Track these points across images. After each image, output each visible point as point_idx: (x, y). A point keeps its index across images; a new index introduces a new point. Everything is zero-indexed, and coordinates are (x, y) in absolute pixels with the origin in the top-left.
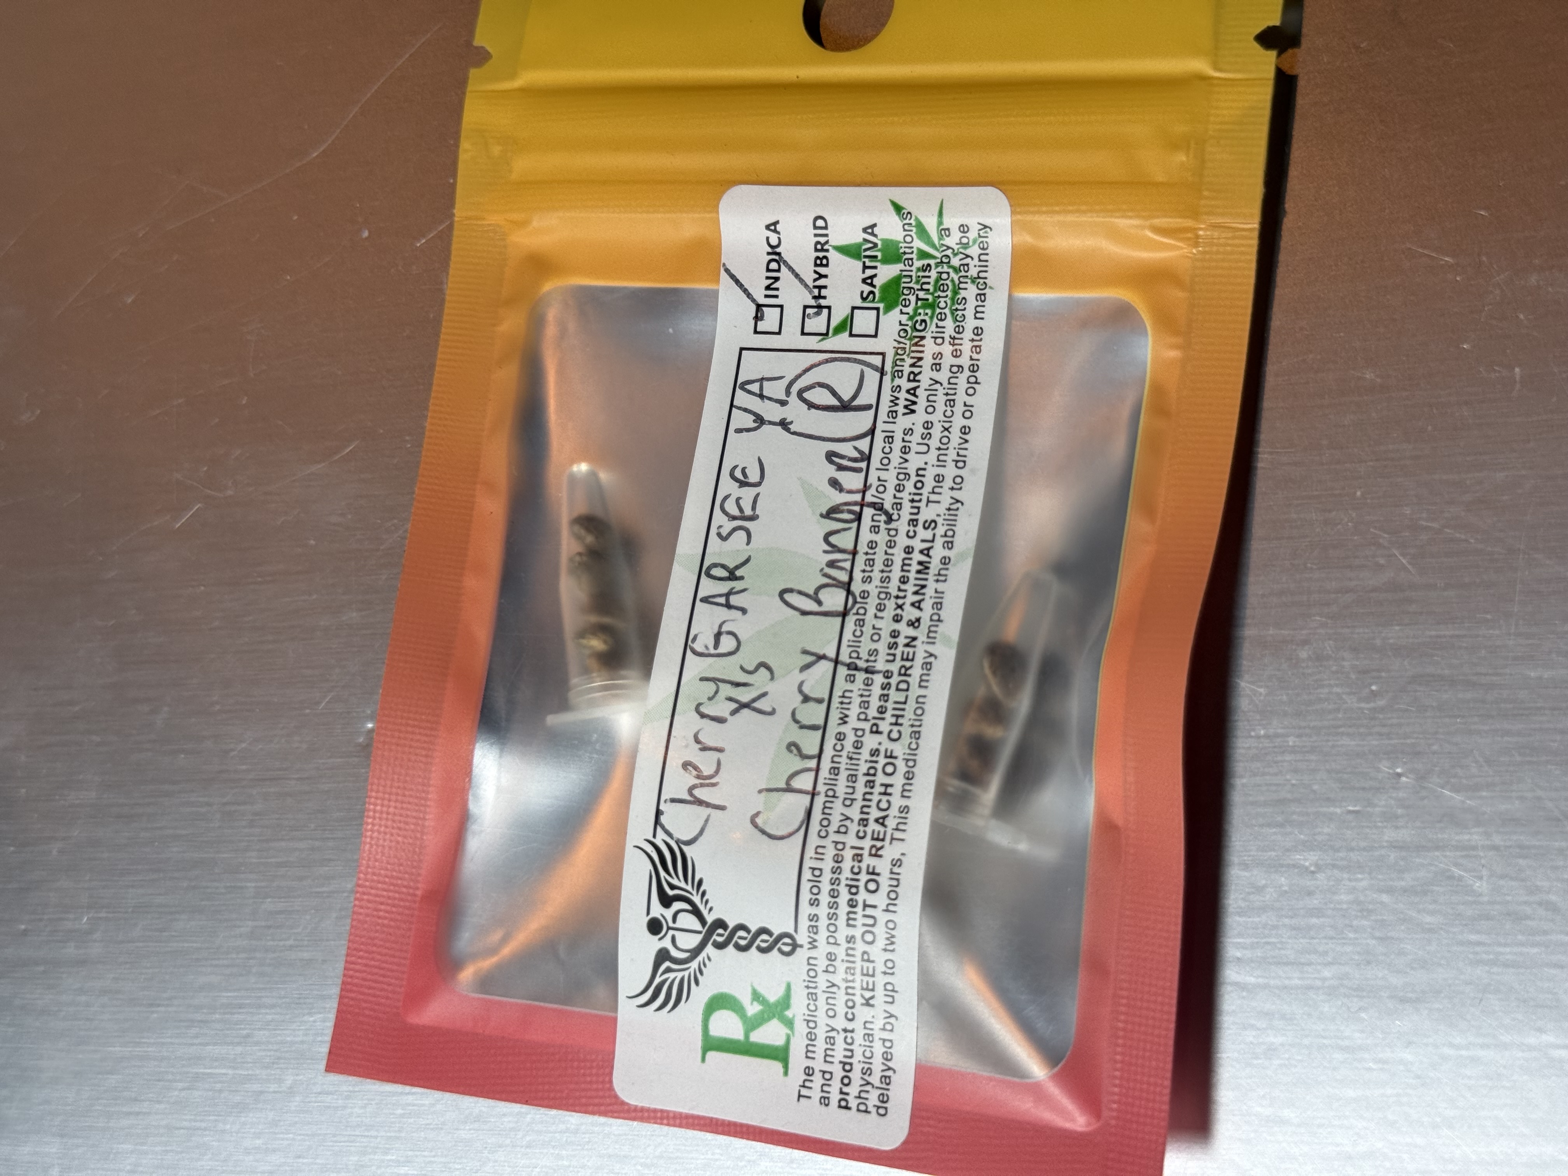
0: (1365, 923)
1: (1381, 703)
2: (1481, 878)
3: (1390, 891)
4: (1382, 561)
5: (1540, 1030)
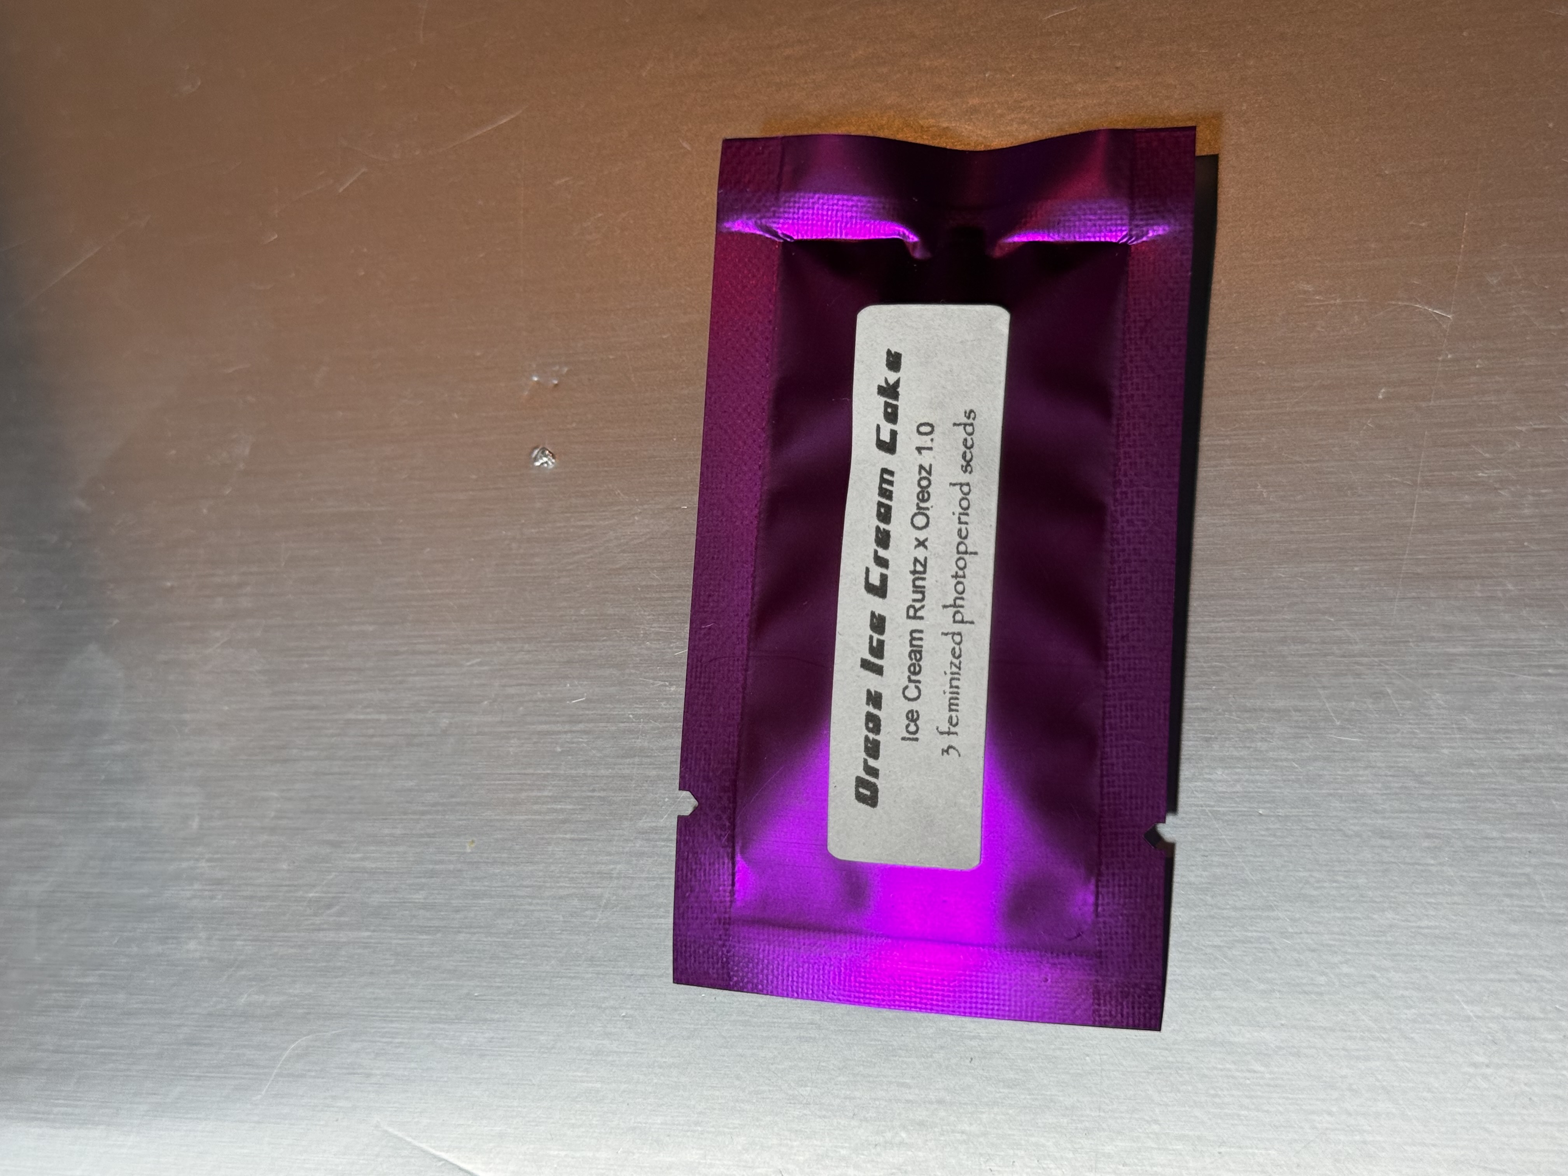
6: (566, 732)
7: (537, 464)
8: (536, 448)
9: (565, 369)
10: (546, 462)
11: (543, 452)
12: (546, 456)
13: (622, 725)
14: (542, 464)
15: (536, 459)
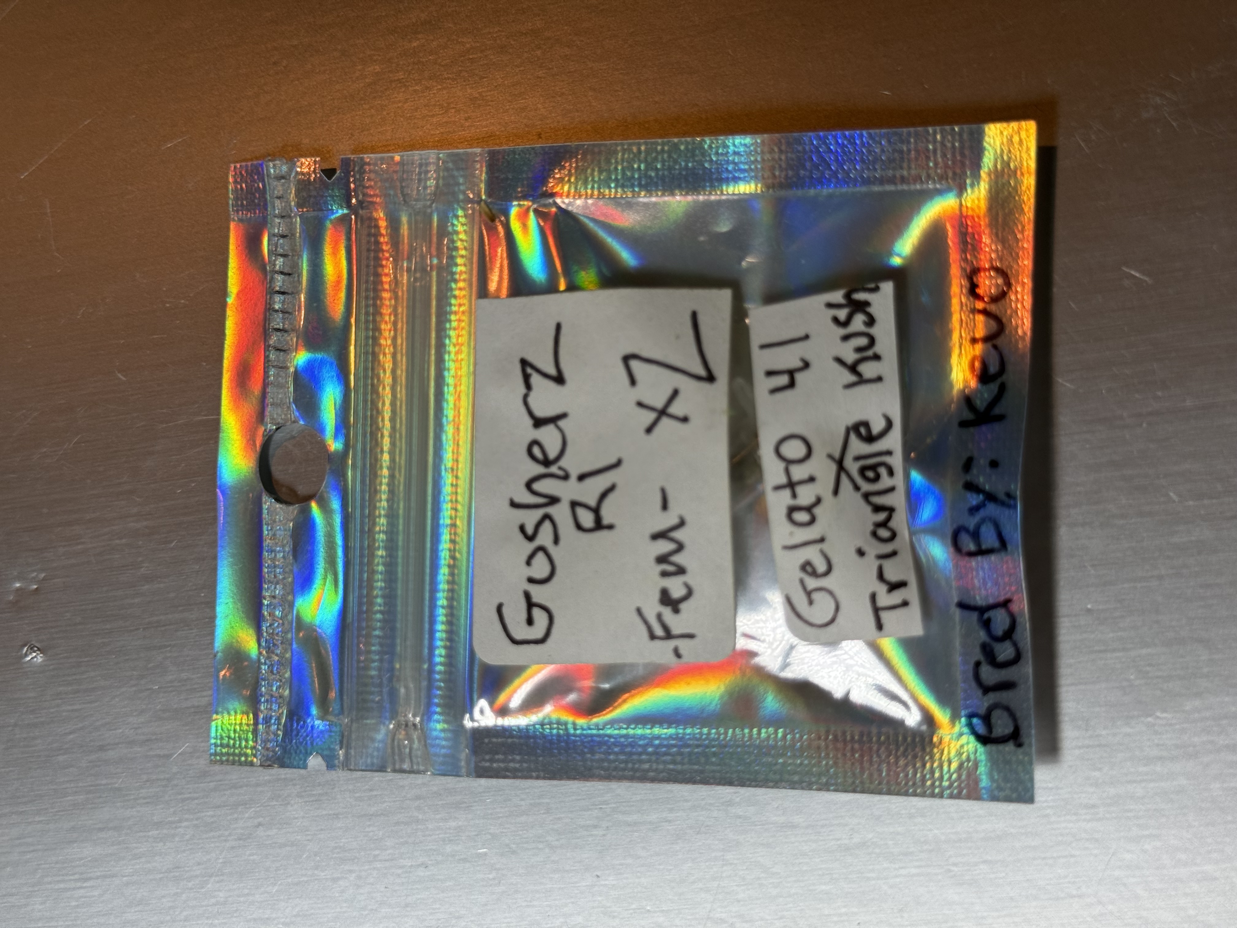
6: (81, 888)
7: (28, 658)
8: (25, 645)
9: (43, 575)
10: (35, 657)
11: (32, 649)
12: (34, 652)
13: (125, 878)
14: (32, 658)
15: (26, 655)
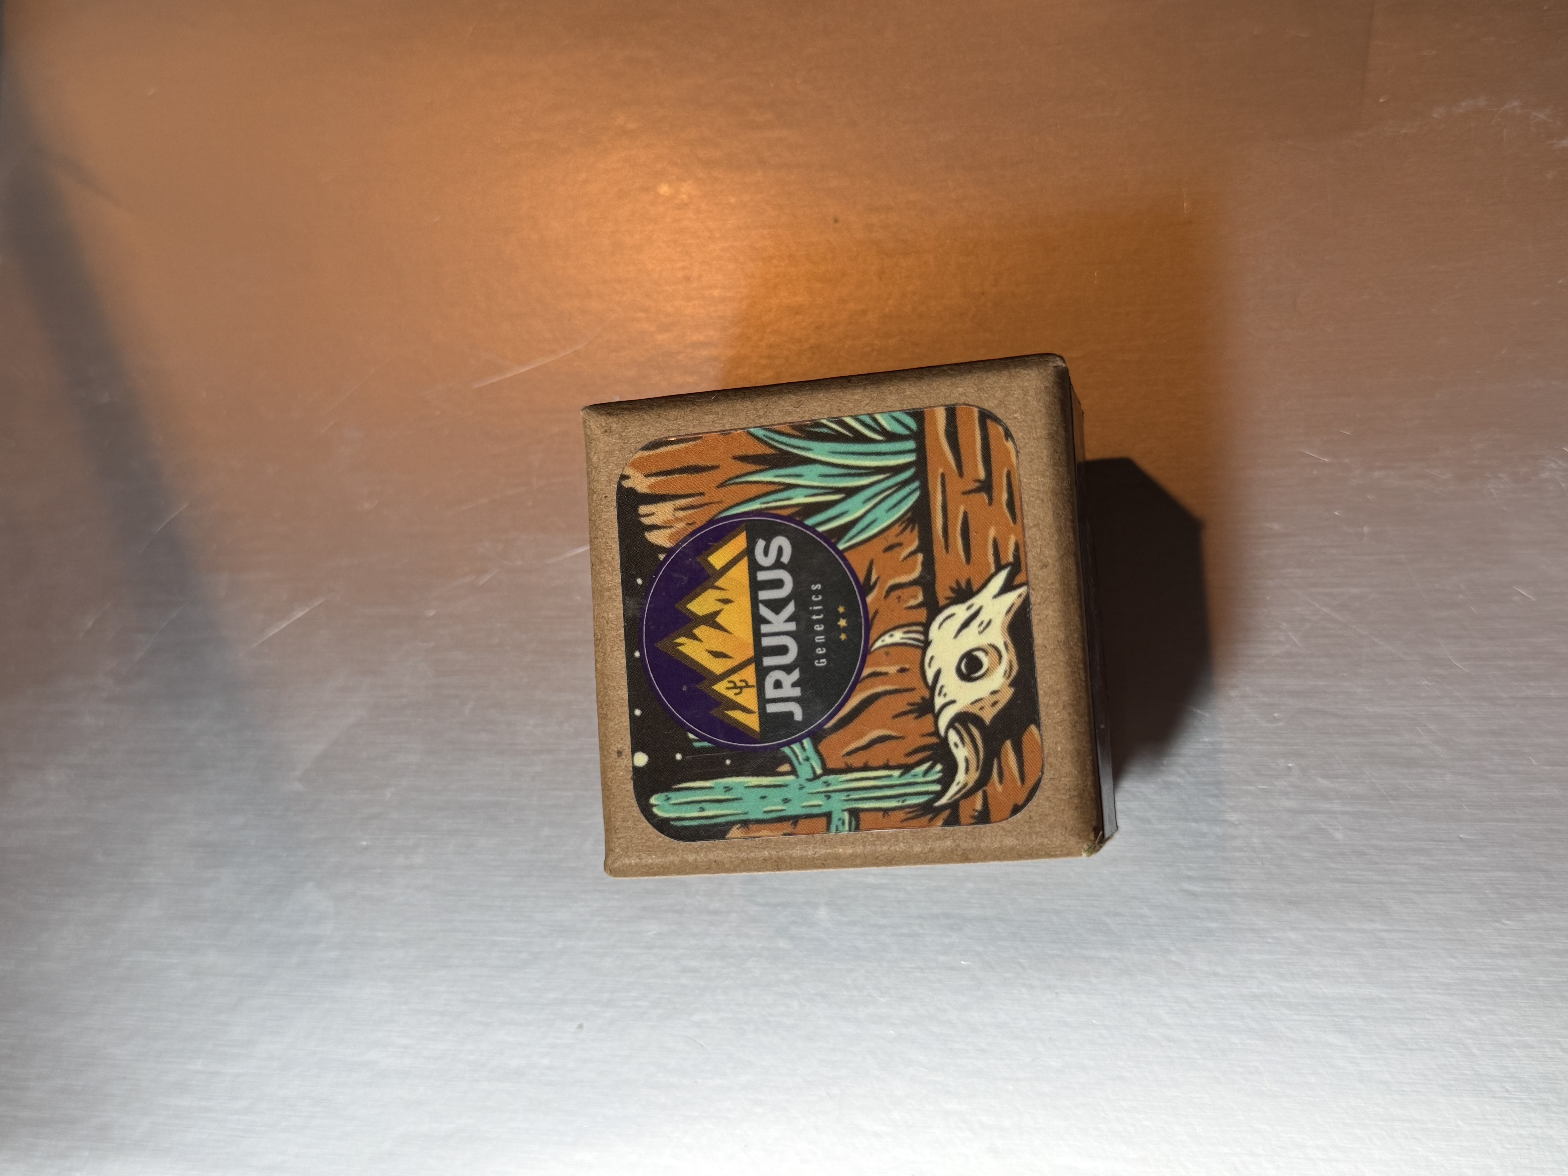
0: (1268, 856)
1: (1280, 724)
2: (1338, 829)
3: (1282, 837)
4: (1282, 639)
5: (1373, 921)
